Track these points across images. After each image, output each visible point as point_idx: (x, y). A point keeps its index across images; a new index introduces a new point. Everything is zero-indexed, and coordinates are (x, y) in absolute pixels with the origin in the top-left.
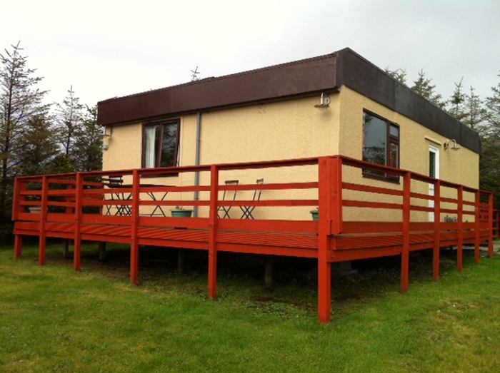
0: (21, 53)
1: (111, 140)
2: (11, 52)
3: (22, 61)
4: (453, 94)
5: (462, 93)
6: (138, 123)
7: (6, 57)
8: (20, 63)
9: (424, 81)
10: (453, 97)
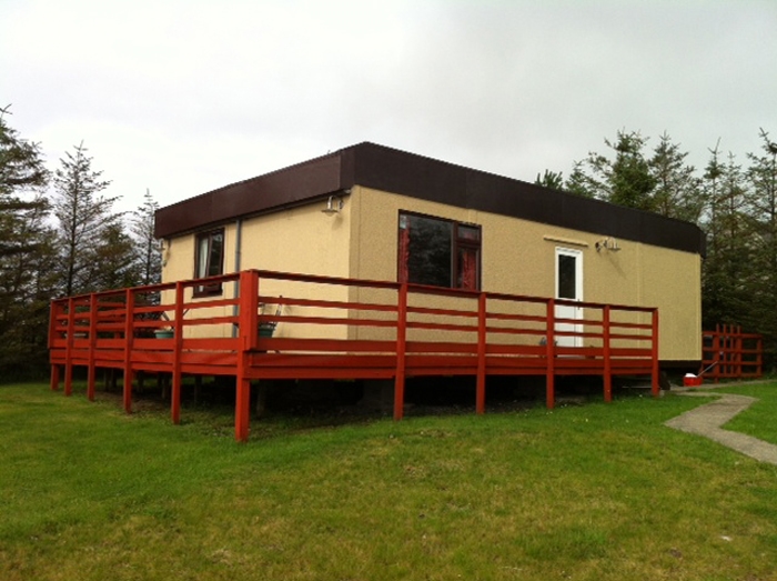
0: (86, 155)
1: (168, 255)
2: (74, 154)
3: (85, 163)
4: (708, 166)
5: (719, 162)
6: (190, 234)
7: (68, 160)
8: (84, 166)
9: (668, 148)
10: (708, 169)
